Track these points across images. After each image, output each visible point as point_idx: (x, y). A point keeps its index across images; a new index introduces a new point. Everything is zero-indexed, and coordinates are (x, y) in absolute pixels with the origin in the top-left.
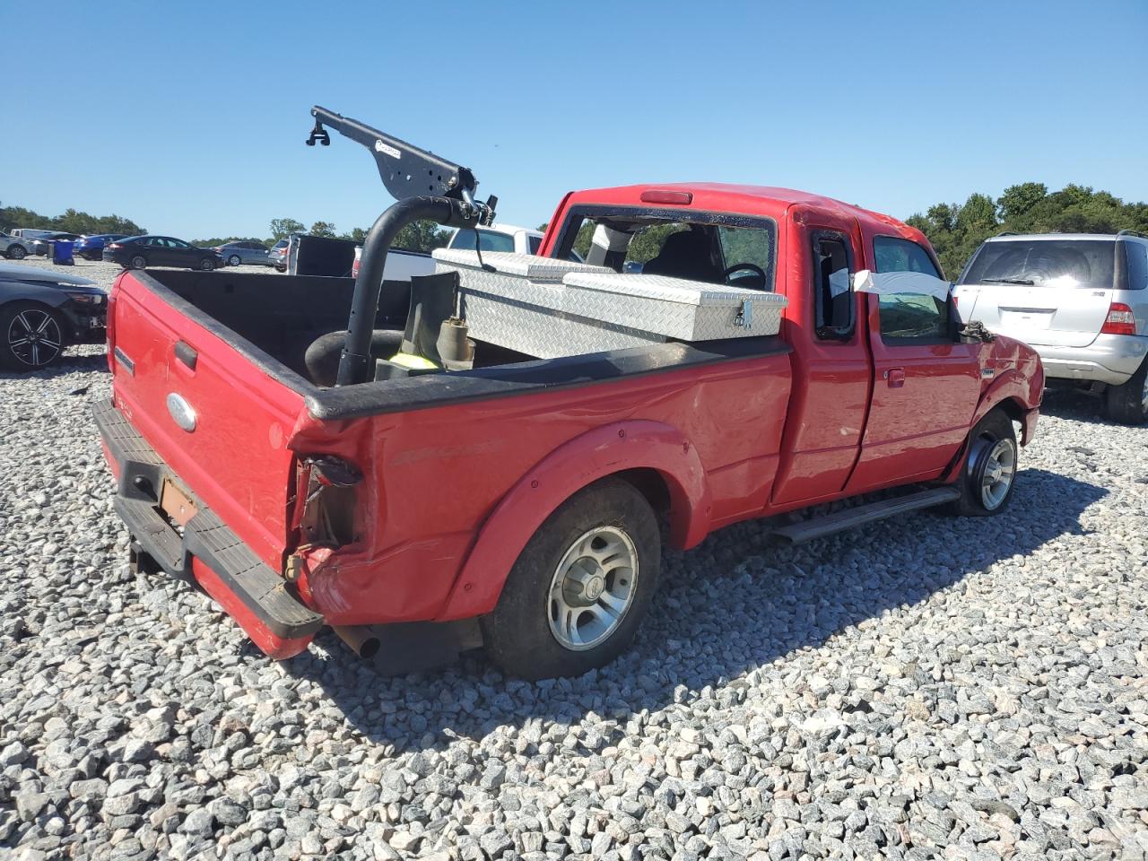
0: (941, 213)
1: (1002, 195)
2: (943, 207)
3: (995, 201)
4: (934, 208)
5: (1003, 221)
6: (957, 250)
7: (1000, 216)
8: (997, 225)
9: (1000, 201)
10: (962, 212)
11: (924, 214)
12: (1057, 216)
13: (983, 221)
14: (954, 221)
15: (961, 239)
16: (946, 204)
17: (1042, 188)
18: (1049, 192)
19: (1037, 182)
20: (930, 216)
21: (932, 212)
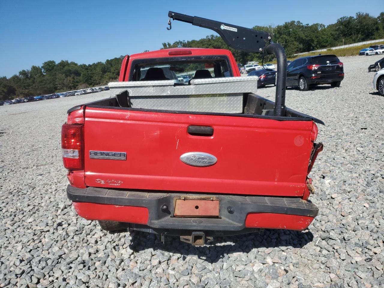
0: (23, 73)
1: (42, 65)
2: (24, 71)
3: (40, 67)
4: (21, 71)
5: (45, 74)
6: (34, 85)
7: (44, 72)
8: (44, 75)
9: (42, 67)
10: (31, 72)
11: (18, 74)
12: (62, 70)
13: (39, 74)
14: (29, 75)
15: (34, 81)
16: (25, 70)
17: (53, 62)
18: (57, 63)
19: (52, 60)
20: (20, 75)
21: (20, 73)
